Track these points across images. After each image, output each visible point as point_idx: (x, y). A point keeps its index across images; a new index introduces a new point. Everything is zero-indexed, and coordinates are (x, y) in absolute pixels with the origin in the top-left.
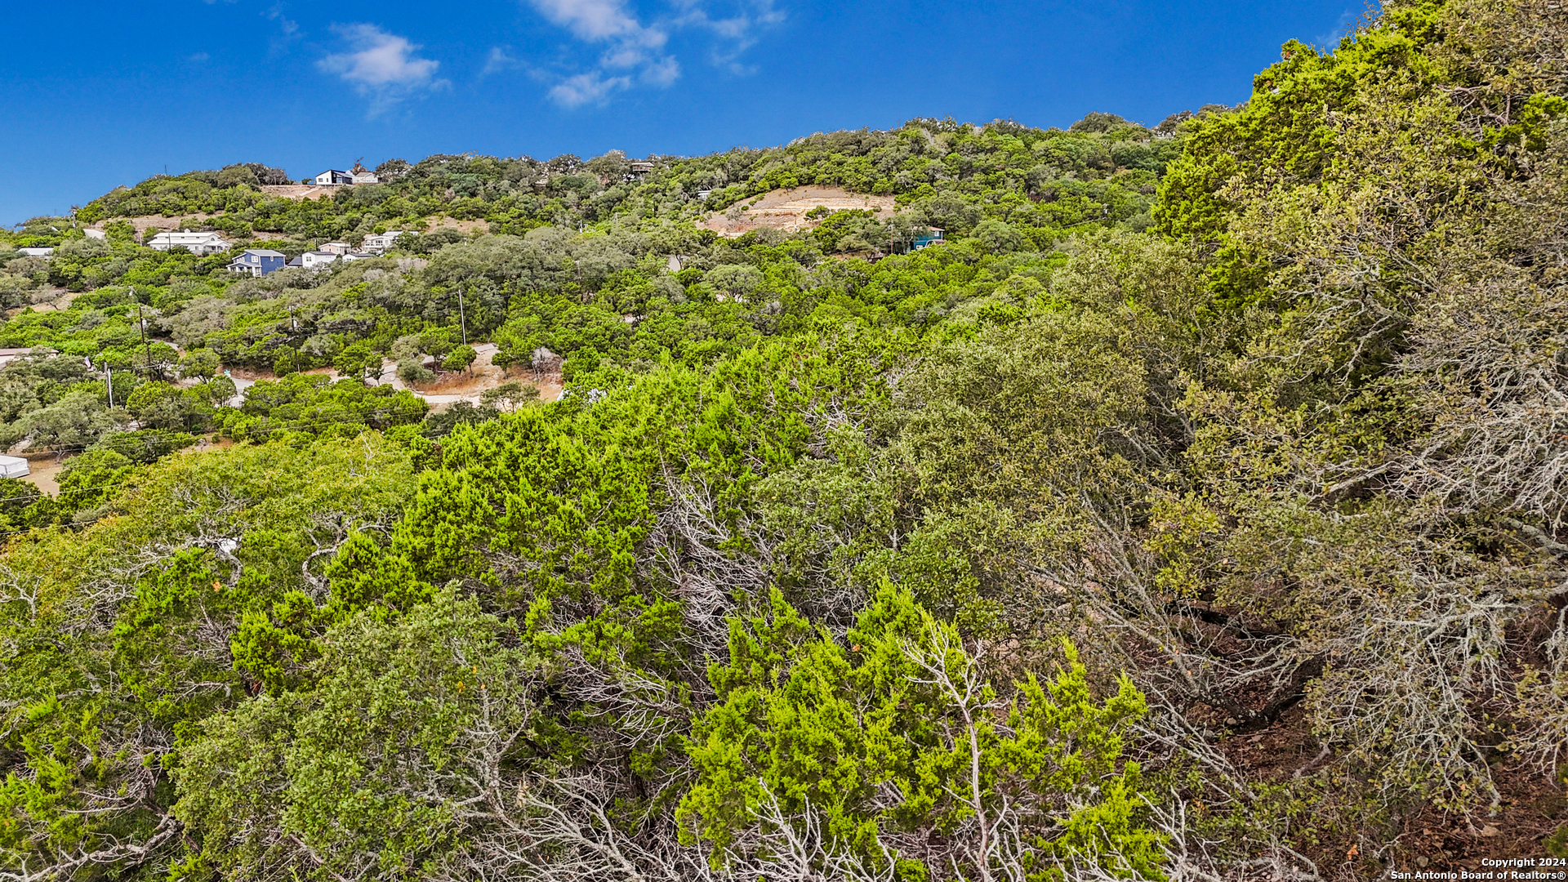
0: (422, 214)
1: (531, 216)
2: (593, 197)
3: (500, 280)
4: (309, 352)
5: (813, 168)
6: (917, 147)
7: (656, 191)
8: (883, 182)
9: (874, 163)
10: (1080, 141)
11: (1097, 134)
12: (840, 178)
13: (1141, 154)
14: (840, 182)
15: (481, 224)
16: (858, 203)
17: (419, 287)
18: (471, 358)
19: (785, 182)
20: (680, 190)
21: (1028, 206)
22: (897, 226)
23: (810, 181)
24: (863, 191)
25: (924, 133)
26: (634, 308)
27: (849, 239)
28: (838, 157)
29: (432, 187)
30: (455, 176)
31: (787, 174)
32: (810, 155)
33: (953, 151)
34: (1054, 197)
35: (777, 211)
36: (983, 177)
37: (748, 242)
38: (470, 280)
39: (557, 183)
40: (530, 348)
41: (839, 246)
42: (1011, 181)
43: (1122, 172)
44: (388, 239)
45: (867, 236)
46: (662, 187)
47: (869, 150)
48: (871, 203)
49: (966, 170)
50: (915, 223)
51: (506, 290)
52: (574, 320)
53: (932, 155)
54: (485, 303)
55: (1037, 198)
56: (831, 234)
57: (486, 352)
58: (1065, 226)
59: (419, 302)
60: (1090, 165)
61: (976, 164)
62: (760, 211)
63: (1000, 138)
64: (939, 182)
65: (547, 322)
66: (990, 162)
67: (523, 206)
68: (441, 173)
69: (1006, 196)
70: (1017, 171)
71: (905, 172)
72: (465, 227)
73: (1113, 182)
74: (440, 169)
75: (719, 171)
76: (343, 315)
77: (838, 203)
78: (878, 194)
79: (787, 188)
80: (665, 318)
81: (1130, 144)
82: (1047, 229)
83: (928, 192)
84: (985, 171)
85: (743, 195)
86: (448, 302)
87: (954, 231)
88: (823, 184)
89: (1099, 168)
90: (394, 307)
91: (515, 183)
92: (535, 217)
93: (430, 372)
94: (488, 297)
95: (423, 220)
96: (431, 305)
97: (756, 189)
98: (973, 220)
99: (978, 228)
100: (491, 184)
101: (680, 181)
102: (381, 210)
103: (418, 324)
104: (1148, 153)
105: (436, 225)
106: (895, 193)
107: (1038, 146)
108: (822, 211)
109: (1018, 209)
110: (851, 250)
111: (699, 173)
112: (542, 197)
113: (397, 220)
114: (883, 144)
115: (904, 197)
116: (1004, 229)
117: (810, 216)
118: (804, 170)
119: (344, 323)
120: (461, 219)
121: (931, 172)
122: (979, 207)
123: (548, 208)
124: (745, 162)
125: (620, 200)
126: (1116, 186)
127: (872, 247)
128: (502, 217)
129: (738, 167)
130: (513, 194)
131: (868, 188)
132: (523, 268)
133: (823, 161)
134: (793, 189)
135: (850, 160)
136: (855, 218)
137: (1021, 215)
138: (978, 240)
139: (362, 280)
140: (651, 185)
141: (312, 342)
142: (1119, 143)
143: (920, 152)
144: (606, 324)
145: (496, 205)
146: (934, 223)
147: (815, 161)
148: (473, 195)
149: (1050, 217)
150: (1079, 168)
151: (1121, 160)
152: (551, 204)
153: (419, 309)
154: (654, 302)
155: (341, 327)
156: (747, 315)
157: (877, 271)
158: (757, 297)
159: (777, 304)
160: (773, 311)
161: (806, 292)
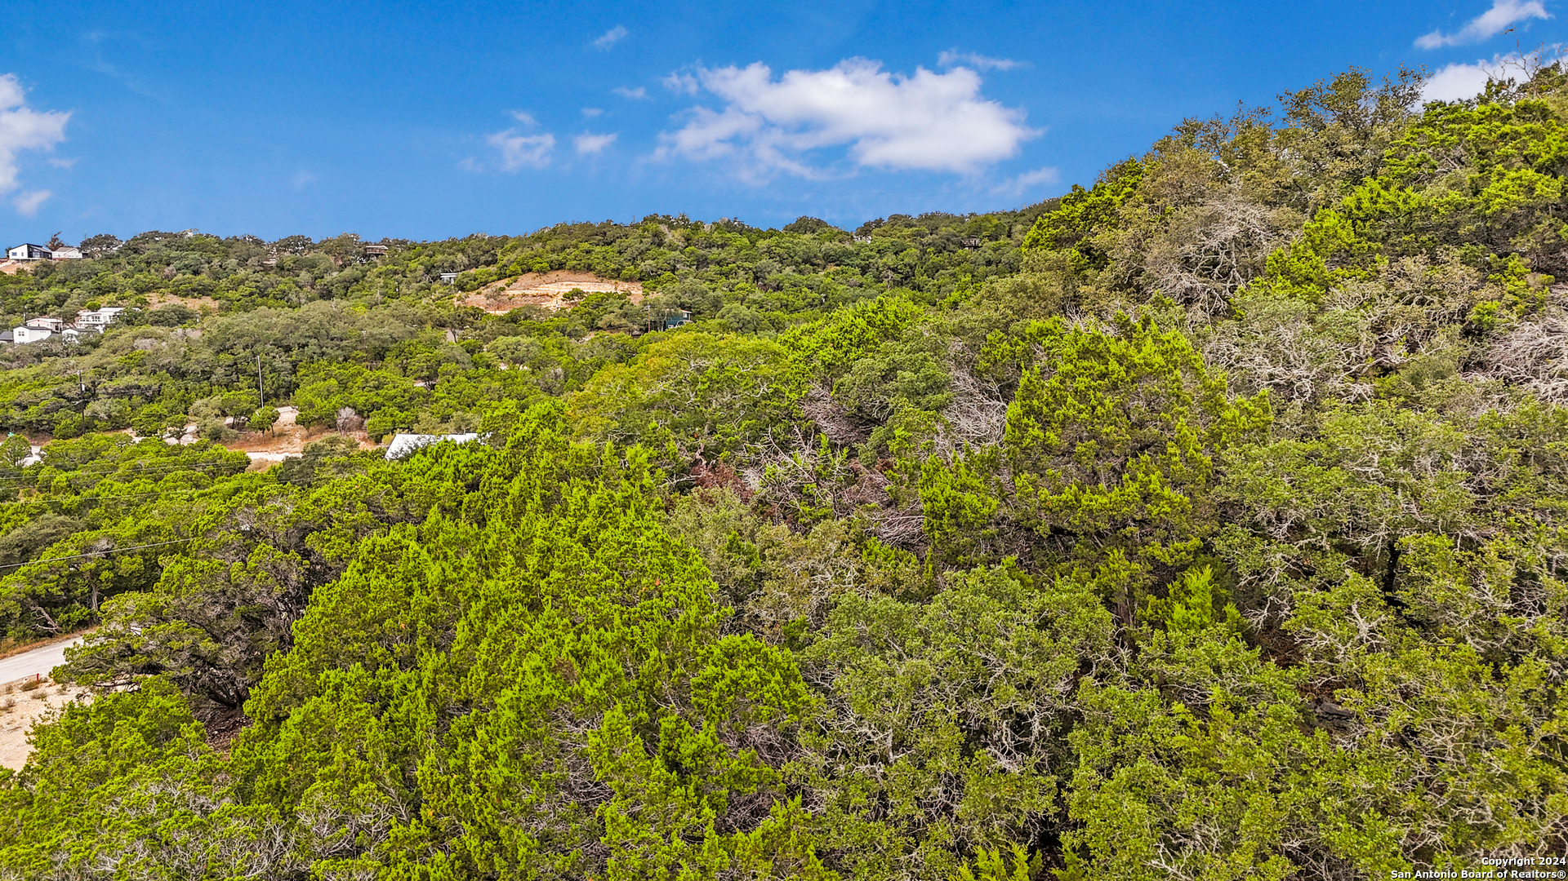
0: (140, 291)
1: (262, 295)
2: (328, 278)
3: (287, 348)
4: (94, 417)
5: (563, 255)
6: (657, 241)
7: (396, 273)
8: (629, 270)
9: (620, 253)
10: (796, 241)
11: (809, 236)
12: (590, 265)
13: (848, 254)
14: (589, 268)
15: (208, 302)
16: (606, 288)
18: (273, 419)
19: (538, 266)
20: (422, 272)
21: (758, 295)
22: (653, 307)
23: (561, 266)
24: (612, 277)
25: (663, 228)
26: (425, 373)
27: (607, 318)
28: (586, 246)
29: (148, 263)
30: (174, 254)
31: (538, 259)
32: (559, 243)
33: (689, 245)
34: (778, 288)
35: (534, 292)
36: (717, 268)
37: (513, 319)
39: (288, 263)
40: (335, 408)
41: (600, 324)
42: (742, 273)
43: (832, 268)
44: (106, 314)
45: (625, 315)
46: (402, 269)
47: (614, 241)
48: (620, 288)
49: (702, 262)
50: (667, 305)
51: (294, 358)
53: (672, 248)
55: (765, 287)
56: (590, 313)
57: (288, 413)
58: (791, 312)
59: (207, 369)
60: (805, 262)
61: (711, 257)
62: (516, 292)
63: (729, 235)
64: (680, 271)
66: (723, 255)
67: (254, 284)
68: (158, 250)
69: (739, 286)
70: (746, 264)
71: (651, 262)
72: (193, 304)
73: (827, 276)
74: (157, 246)
75: (460, 255)
76: (125, 380)
77: (591, 287)
78: (626, 280)
79: (538, 271)
80: (459, 381)
81: (835, 246)
82: (777, 313)
83: (672, 280)
84: (718, 263)
85: (495, 277)
87: (699, 313)
88: (574, 269)
89: (813, 265)
90: (179, 374)
91: (243, 262)
92: (267, 296)
95: (142, 296)
96: (219, 371)
97: (508, 272)
98: (716, 305)
99: (723, 310)
100: (216, 262)
101: (422, 264)
102: (91, 286)
104: (851, 253)
105: (157, 302)
106: (641, 279)
107: (762, 244)
108: (578, 293)
109: (751, 296)
110: (611, 327)
111: (439, 257)
112: (272, 277)
113: (112, 297)
114: (626, 236)
115: (650, 283)
116: (744, 312)
117: (567, 297)
118: (554, 256)
119: (127, 388)
120: (185, 296)
121: (672, 262)
122: (719, 293)
123: (281, 286)
124: (487, 248)
125: (356, 280)
126: (829, 280)
127: (630, 325)
128: (231, 294)
129: (479, 253)
130: (242, 273)
131: (616, 274)
133: (572, 249)
134: (545, 273)
135: (598, 249)
136: (611, 300)
137: (755, 302)
138: (723, 321)
140: (390, 267)
142: (827, 243)
143: (660, 245)
145: (223, 283)
146: (682, 306)
147: (563, 248)
148: (196, 273)
149: (779, 304)
150: (797, 264)
151: (829, 259)
152: (284, 283)
154: (446, 367)
155: (125, 392)
156: (534, 379)
157: (641, 344)
158: (538, 366)
159: (559, 370)
160: (557, 376)
161: (581, 361)
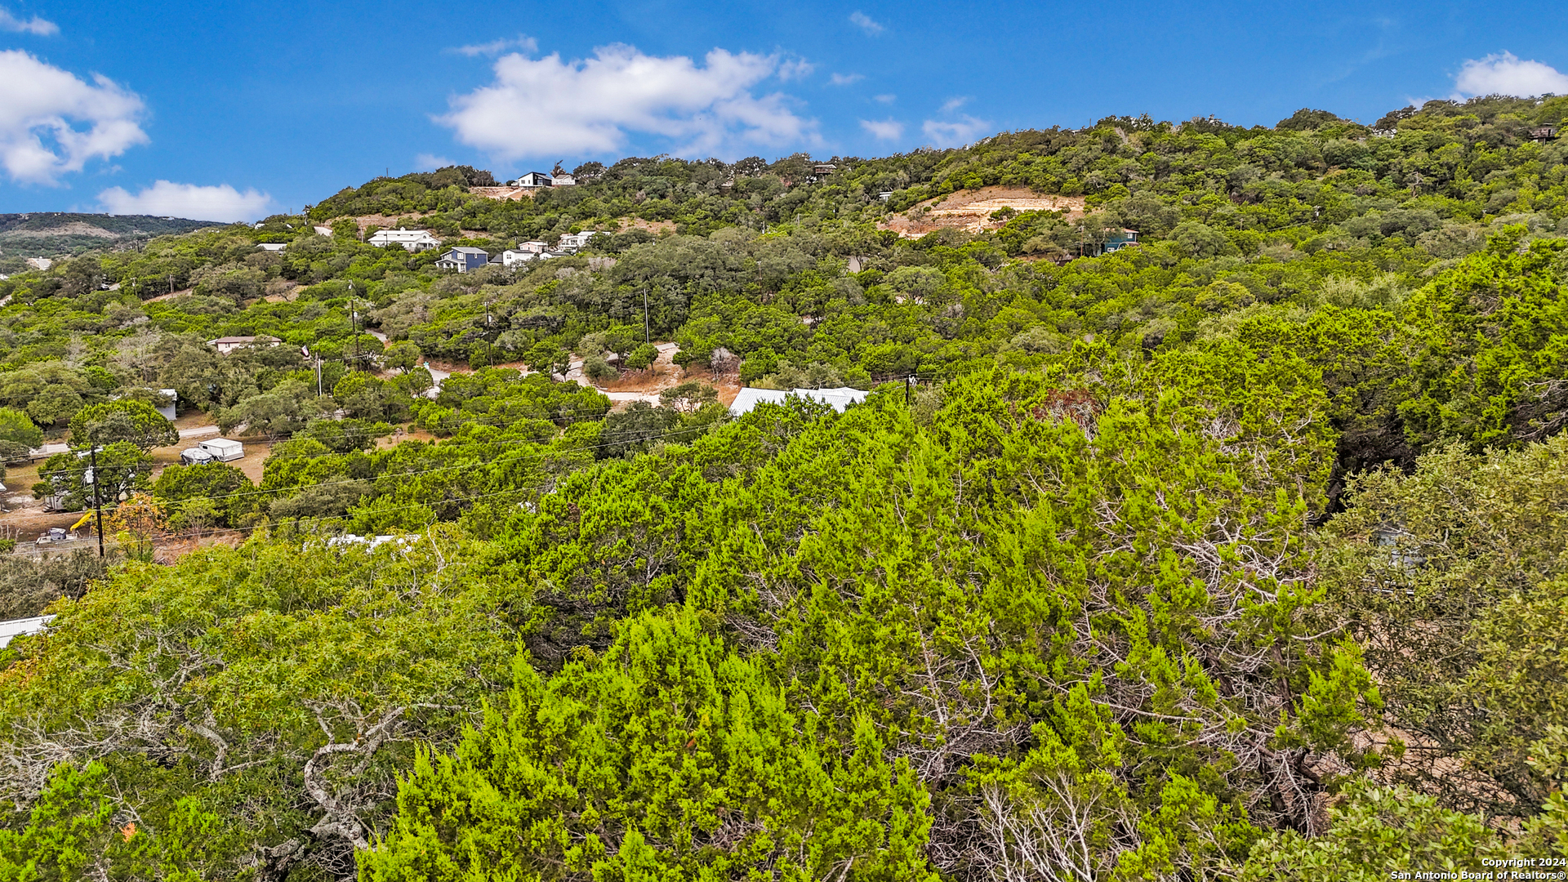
0: (615, 215)
1: (716, 217)
2: (776, 199)
3: (684, 280)
4: (503, 347)
5: (999, 168)
6: (1110, 147)
7: (838, 193)
8: (1072, 182)
9: (1064, 163)
10: (1289, 139)
11: (1307, 133)
12: (1027, 179)
13: (1358, 153)
14: (1026, 182)
15: (669, 226)
16: (1044, 204)
17: (607, 286)
18: (653, 356)
19: (969, 182)
20: (861, 192)
21: (1230, 208)
22: (1088, 227)
23: (995, 181)
24: (1051, 192)
25: (1118, 131)
26: (813, 309)
27: (1036, 241)
28: (1026, 156)
29: (625, 189)
30: (647, 178)
31: (972, 174)
32: (996, 155)
33: (1149, 150)
34: (1258, 199)
35: (960, 212)
36: (1180, 177)
37: (929, 243)
38: (655, 279)
39: (742, 186)
40: (710, 348)
41: (1025, 247)
42: (1211, 182)
43: (1335, 172)
44: (582, 238)
45: (1054, 238)
46: (844, 189)
47: (1058, 150)
48: (1059, 204)
49: (1162, 170)
50: (1107, 224)
51: (689, 290)
52: (753, 321)
53: (1126, 154)
54: (668, 303)
55: (1240, 199)
56: (1016, 236)
57: (668, 351)
58: (1271, 229)
59: (607, 301)
60: (1298, 165)
61: (1173, 163)
62: (942, 212)
63: (1200, 136)
64: (1133, 182)
65: (727, 322)
66: (1189, 162)
67: (709, 207)
68: (633, 175)
69: (1206, 198)
70: (1218, 171)
71: (1097, 172)
72: (655, 228)
73: (1325, 182)
74: (633, 172)
75: (901, 172)
76: (535, 311)
77: (1024, 204)
78: (1067, 195)
79: (970, 188)
80: (843, 320)
81: (1344, 142)
82: (1251, 232)
83: (1121, 193)
84: (1183, 171)
85: (925, 196)
86: (634, 301)
87: (1148, 233)
88: (1010, 185)
89: (1309, 168)
90: (583, 305)
91: (702, 185)
92: (720, 218)
93: (614, 369)
94: (672, 296)
95: (615, 221)
96: (618, 303)
97: (939, 190)
98: (1170, 222)
99: (1176, 230)
100: (679, 186)
101: (862, 183)
102: (577, 211)
103: (604, 321)
104: (1364, 152)
105: (626, 225)
106: (1085, 193)
107: (1242, 145)
108: (1007, 212)
109: (1219, 211)
110: (1037, 252)
111: (881, 175)
112: (727, 199)
113: (591, 221)
114: (1074, 143)
115: (1095, 197)
116: (1204, 231)
117: (995, 216)
118: (990, 170)
119: (536, 319)
120: (650, 220)
121: (1124, 172)
122: (1176, 208)
123: (732, 209)
124: (929, 163)
125: (802, 202)
126: (1329, 186)
127: (1059, 249)
128: (689, 218)
129: (921, 168)
130: (700, 196)
131: (1057, 189)
132: (706, 268)
133: (1010, 161)
134: (978, 189)
135: (1039, 160)
136: (1042, 219)
137: (1223, 217)
138: (1176, 243)
139: (555, 278)
140: (834, 187)
141: (505, 336)
142: (1332, 141)
143: (1113, 152)
144: (785, 326)
145: (683, 207)
146: (1128, 225)
147: (1001, 161)
148: (662, 197)
149: (1254, 220)
150: (1286, 168)
151: (1332, 160)
152: (737, 205)
153: (606, 307)
154: (833, 303)
155: (534, 323)
156: (928, 317)
157: (1065, 273)
158: (938, 300)
159: (959, 307)
160: (955, 314)
161: (989, 295)
